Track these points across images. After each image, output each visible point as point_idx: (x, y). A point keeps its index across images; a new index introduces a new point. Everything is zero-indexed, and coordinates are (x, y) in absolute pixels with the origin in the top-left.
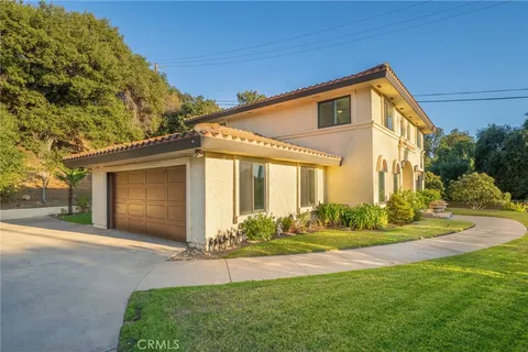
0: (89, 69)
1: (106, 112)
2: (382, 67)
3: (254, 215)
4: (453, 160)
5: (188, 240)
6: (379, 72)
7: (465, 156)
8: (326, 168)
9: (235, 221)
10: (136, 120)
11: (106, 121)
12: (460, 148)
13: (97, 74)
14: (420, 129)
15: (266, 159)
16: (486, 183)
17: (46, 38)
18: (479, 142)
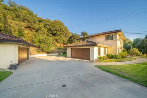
0: (60, 30)
1: (61, 37)
2: (120, 30)
3: (99, 56)
4: (128, 45)
5: (90, 59)
6: (120, 31)
7: (130, 44)
8: (107, 48)
9: (97, 57)
10: (65, 38)
11: (62, 39)
12: (129, 43)
13: (61, 31)
14: (123, 40)
15: (100, 47)
16: (136, 50)
17: (55, 26)
18: (134, 41)
